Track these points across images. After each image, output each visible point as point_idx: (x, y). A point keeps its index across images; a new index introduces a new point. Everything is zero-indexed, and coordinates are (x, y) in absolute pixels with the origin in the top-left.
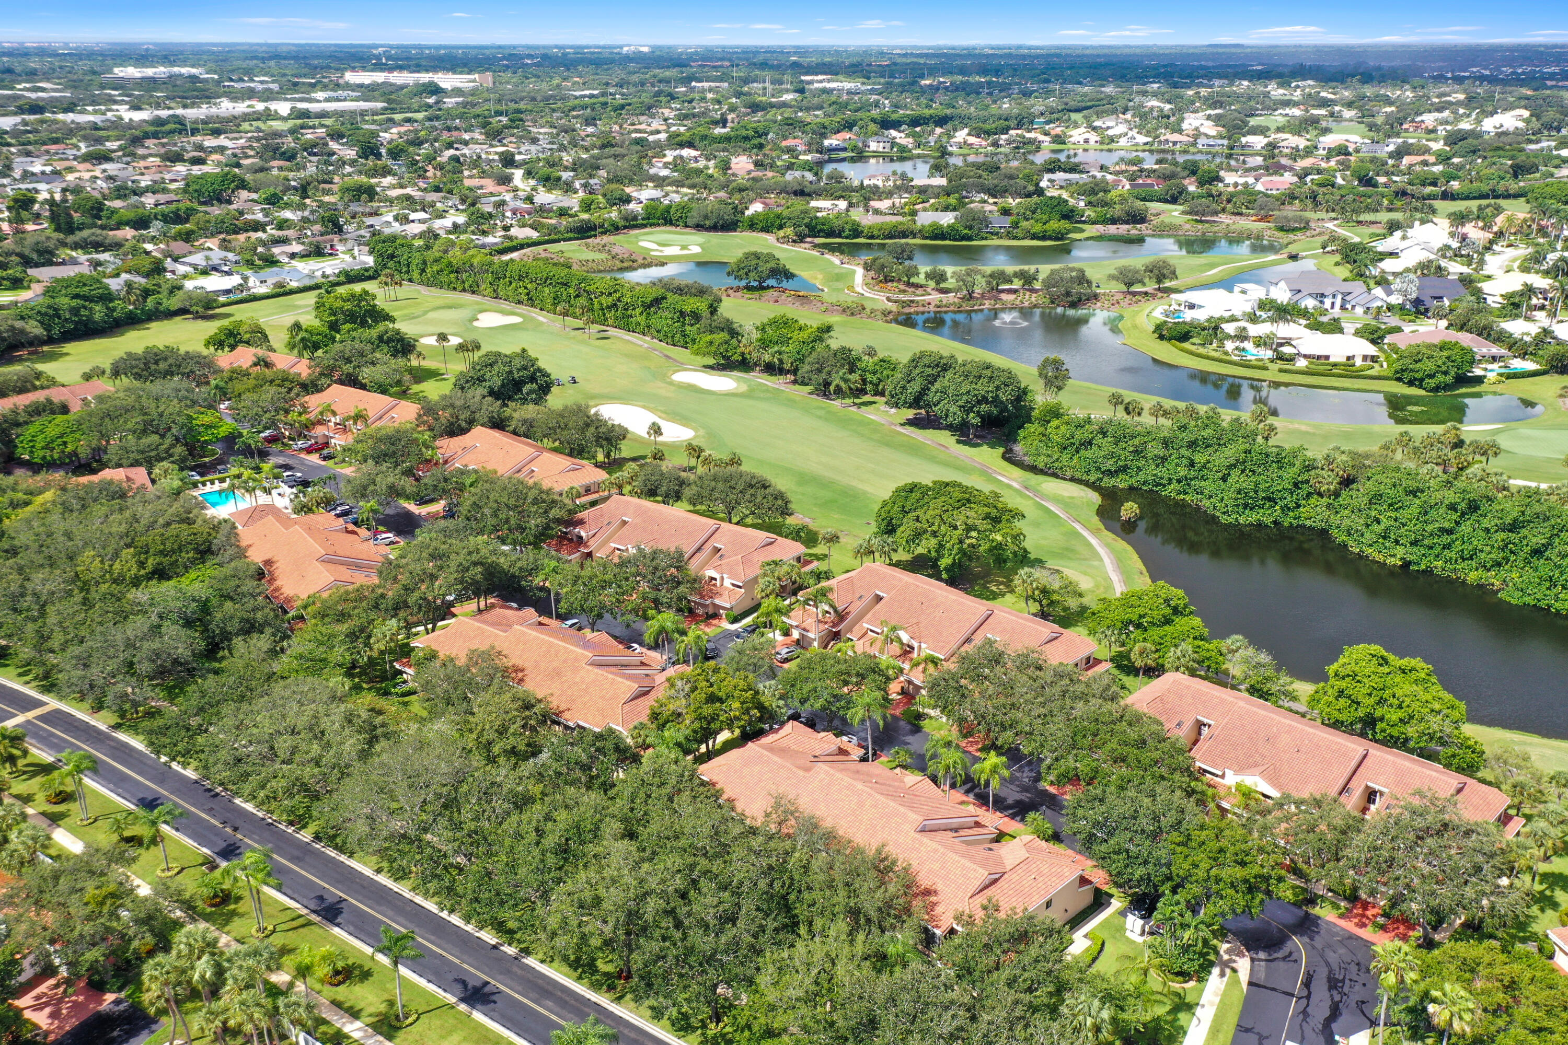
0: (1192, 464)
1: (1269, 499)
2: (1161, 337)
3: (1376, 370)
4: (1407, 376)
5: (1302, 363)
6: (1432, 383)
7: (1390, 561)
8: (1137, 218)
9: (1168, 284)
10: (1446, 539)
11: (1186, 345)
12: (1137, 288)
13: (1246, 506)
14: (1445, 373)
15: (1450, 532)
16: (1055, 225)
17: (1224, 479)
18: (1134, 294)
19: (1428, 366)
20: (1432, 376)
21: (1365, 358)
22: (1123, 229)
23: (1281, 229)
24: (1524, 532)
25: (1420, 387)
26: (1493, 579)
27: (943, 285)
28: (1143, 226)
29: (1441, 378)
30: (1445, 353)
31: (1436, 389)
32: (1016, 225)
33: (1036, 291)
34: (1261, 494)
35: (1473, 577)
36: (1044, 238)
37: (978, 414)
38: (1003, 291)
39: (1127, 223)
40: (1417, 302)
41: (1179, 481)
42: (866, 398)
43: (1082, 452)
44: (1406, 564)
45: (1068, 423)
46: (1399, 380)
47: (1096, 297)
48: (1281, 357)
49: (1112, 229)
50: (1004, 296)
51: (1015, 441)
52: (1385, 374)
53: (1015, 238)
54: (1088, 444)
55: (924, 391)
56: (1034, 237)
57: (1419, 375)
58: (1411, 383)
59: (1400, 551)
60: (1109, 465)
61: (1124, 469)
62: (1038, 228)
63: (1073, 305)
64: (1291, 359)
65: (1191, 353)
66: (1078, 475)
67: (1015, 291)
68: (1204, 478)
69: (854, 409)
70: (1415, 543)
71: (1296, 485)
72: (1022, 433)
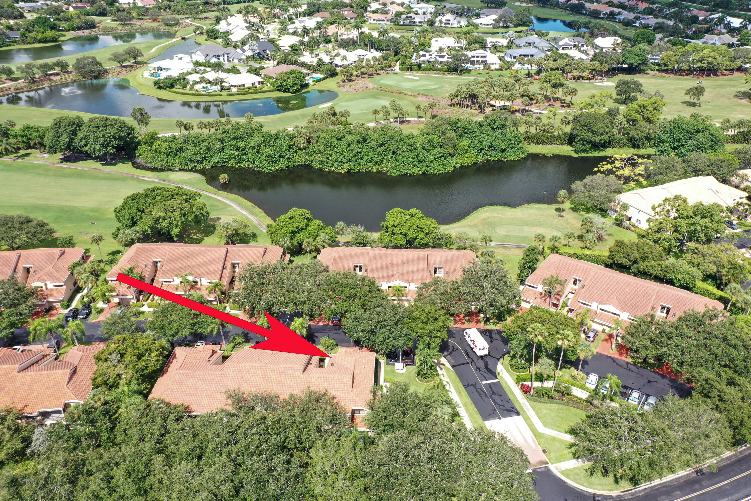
0: (238, 148)
1: (281, 156)
2: (160, 88)
3: (266, 89)
4: (282, 89)
5: (234, 90)
6: (293, 89)
7: (342, 171)
8: (91, 26)
9: (139, 59)
10: (360, 156)
11: (174, 90)
12: (124, 64)
13: (272, 162)
14: (297, 84)
15: (359, 153)
16: (49, 33)
17: (258, 152)
18: (126, 67)
19: (289, 82)
20: (292, 87)
21: (259, 83)
22: (86, 32)
23: (167, 25)
24: (387, 146)
25: (289, 92)
26: (383, 167)
27: (12, 76)
28: (96, 30)
29: (296, 87)
30: (293, 75)
31: (295, 92)
32: (24, 35)
33: (70, 72)
34: (277, 155)
35: (375, 169)
36: (46, 42)
37: (113, 147)
38: (51, 75)
39: (86, 29)
40: (259, 54)
41: (235, 158)
42: (22, 152)
43: (178, 154)
44: (349, 170)
45: (164, 141)
46: (279, 90)
47: (106, 71)
48: (223, 88)
49: (80, 33)
50: (52, 78)
51: (135, 157)
52: (271, 88)
53: (28, 43)
54: (180, 150)
55: (71, 140)
56: (40, 41)
57: (288, 87)
58: (284, 91)
59: (346, 166)
60: (197, 158)
61: (204, 159)
62: (40, 36)
63: (97, 77)
64: (228, 89)
65: (181, 93)
66: (182, 167)
67: (58, 74)
68: (246, 154)
69: (20, 160)
70: (349, 161)
71: (290, 147)
72: (138, 152)
